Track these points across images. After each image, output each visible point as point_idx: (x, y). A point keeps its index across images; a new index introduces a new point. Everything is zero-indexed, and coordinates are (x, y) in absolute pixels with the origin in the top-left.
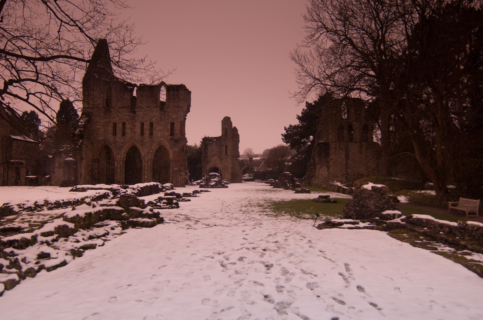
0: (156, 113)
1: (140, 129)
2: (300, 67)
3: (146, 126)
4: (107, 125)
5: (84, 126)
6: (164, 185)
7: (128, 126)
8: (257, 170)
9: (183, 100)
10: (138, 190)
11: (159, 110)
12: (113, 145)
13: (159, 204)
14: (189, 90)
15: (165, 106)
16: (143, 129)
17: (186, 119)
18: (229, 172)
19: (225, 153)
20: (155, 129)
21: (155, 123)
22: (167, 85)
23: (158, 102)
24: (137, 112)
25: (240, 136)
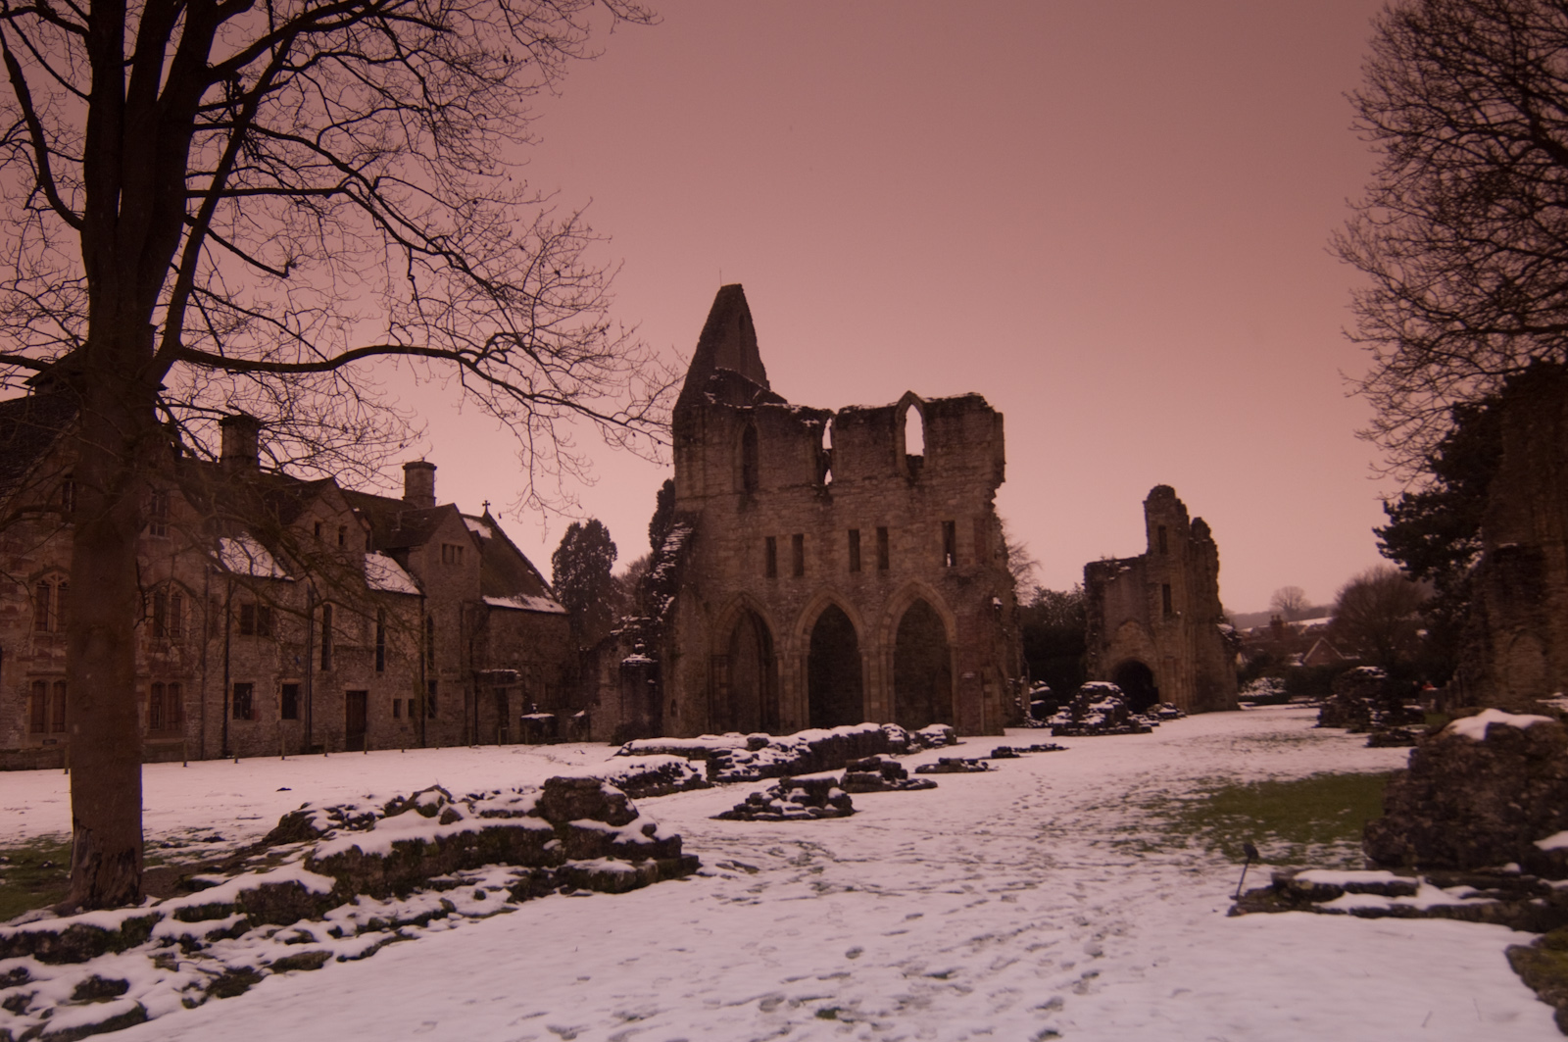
0: (894, 497)
1: (847, 550)
2: (1379, 279)
3: (867, 538)
4: (749, 547)
5: (679, 556)
6: (923, 732)
7: (810, 544)
8: (1301, 661)
9: (980, 444)
10: (801, 752)
11: (904, 484)
12: (769, 606)
13: (776, 803)
14: (997, 410)
15: (921, 471)
16: (858, 550)
17: (993, 506)
18: (1184, 675)
19: (1165, 611)
20: (895, 547)
21: (895, 528)
22: (922, 402)
23: (899, 458)
24: (836, 499)
25: (1219, 550)
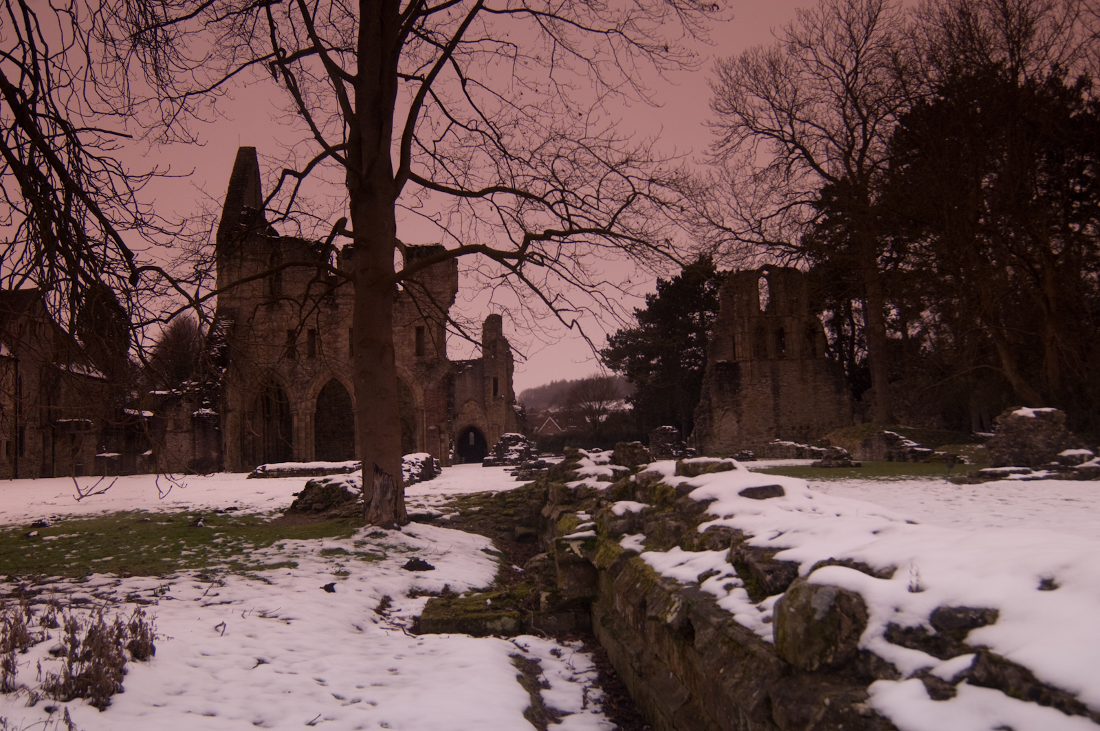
1: (348, 342)
4: (274, 336)
7: (321, 336)
8: (537, 432)
9: (443, 277)
12: (288, 378)
19: (494, 394)
22: (405, 246)
24: (341, 306)
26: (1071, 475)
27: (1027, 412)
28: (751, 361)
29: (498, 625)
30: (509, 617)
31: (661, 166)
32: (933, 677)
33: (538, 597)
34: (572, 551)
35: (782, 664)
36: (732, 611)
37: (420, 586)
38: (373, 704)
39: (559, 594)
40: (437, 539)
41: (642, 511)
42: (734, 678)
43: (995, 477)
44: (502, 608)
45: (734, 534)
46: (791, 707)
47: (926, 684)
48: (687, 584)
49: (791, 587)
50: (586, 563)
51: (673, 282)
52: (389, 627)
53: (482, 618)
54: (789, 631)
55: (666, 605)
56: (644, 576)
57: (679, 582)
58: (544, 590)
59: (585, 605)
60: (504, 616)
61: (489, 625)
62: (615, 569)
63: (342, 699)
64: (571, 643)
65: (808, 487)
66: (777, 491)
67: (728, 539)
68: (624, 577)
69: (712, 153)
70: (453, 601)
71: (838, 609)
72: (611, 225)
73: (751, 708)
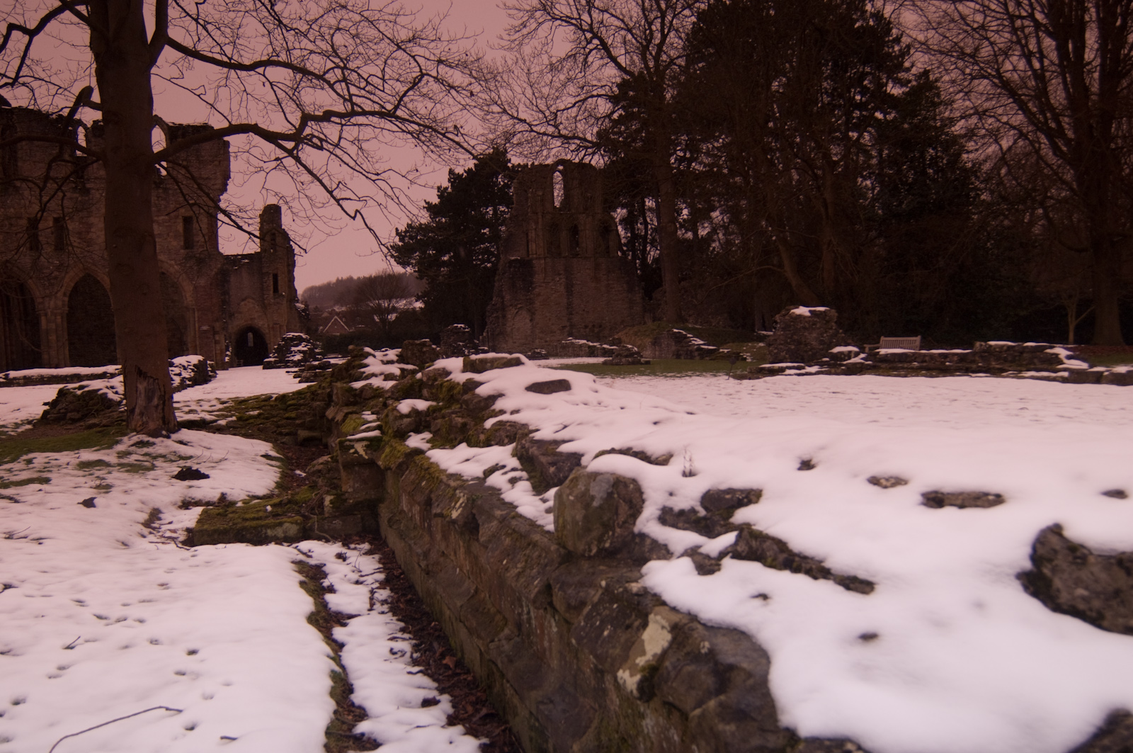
1: (103, 232)
7: (71, 226)
8: (322, 332)
9: (212, 162)
12: (32, 274)
19: (274, 292)
22: (167, 125)
25: (295, 252)
26: (839, 371)
27: (803, 311)
28: (545, 258)
29: (279, 532)
30: (292, 523)
31: (450, 46)
32: (701, 554)
33: (322, 501)
34: (356, 452)
35: (562, 551)
36: (515, 504)
37: (193, 496)
38: (141, 621)
39: (344, 497)
40: (212, 446)
41: (428, 409)
42: (517, 568)
43: (773, 372)
44: (284, 514)
45: (520, 429)
46: (570, 591)
47: (694, 562)
48: (472, 480)
49: (571, 476)
50: (371, 464)
51: (465, 174)
52: (159, 540)
53: (262, 526)
54: (569, 519)
55: (451, 502)
56: (429, 474)
57: (465, 478)
58: (328, 493)
59: (371, 508)
60: (285, 522)
61: (269, 532)
62: (401, 468)
63: (106, 618)
64: (358, 546)
65: (594, 381)
66: (563, 386)
67: (514, 434)
68: (409, 476)
69: (507, 37)
70: (230, 510)
71: (616, 496)
72: (396, 108)
73: (532, 596)
